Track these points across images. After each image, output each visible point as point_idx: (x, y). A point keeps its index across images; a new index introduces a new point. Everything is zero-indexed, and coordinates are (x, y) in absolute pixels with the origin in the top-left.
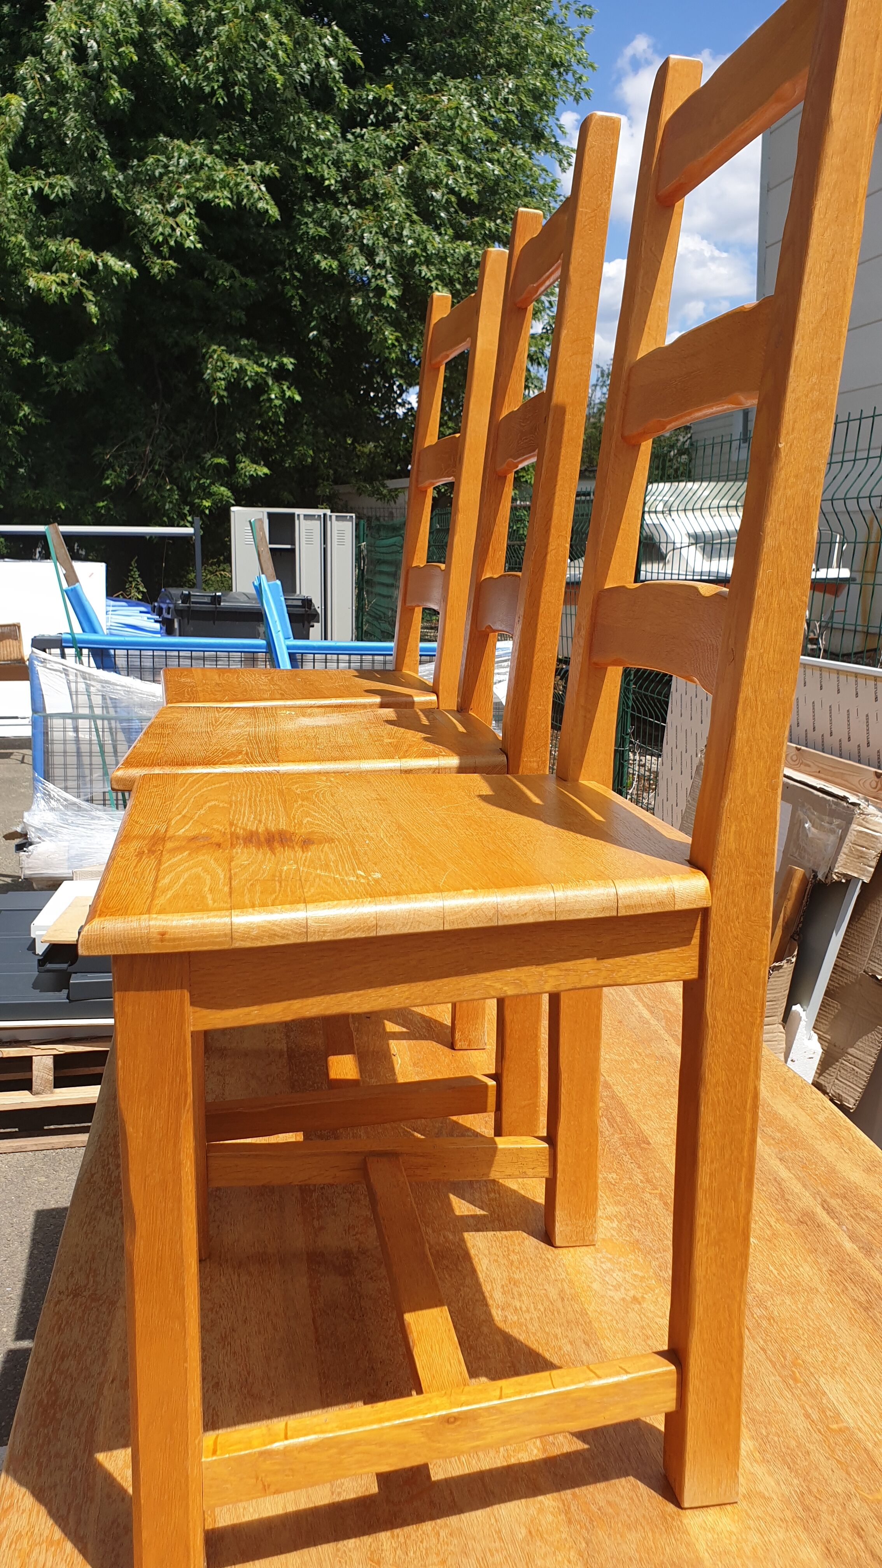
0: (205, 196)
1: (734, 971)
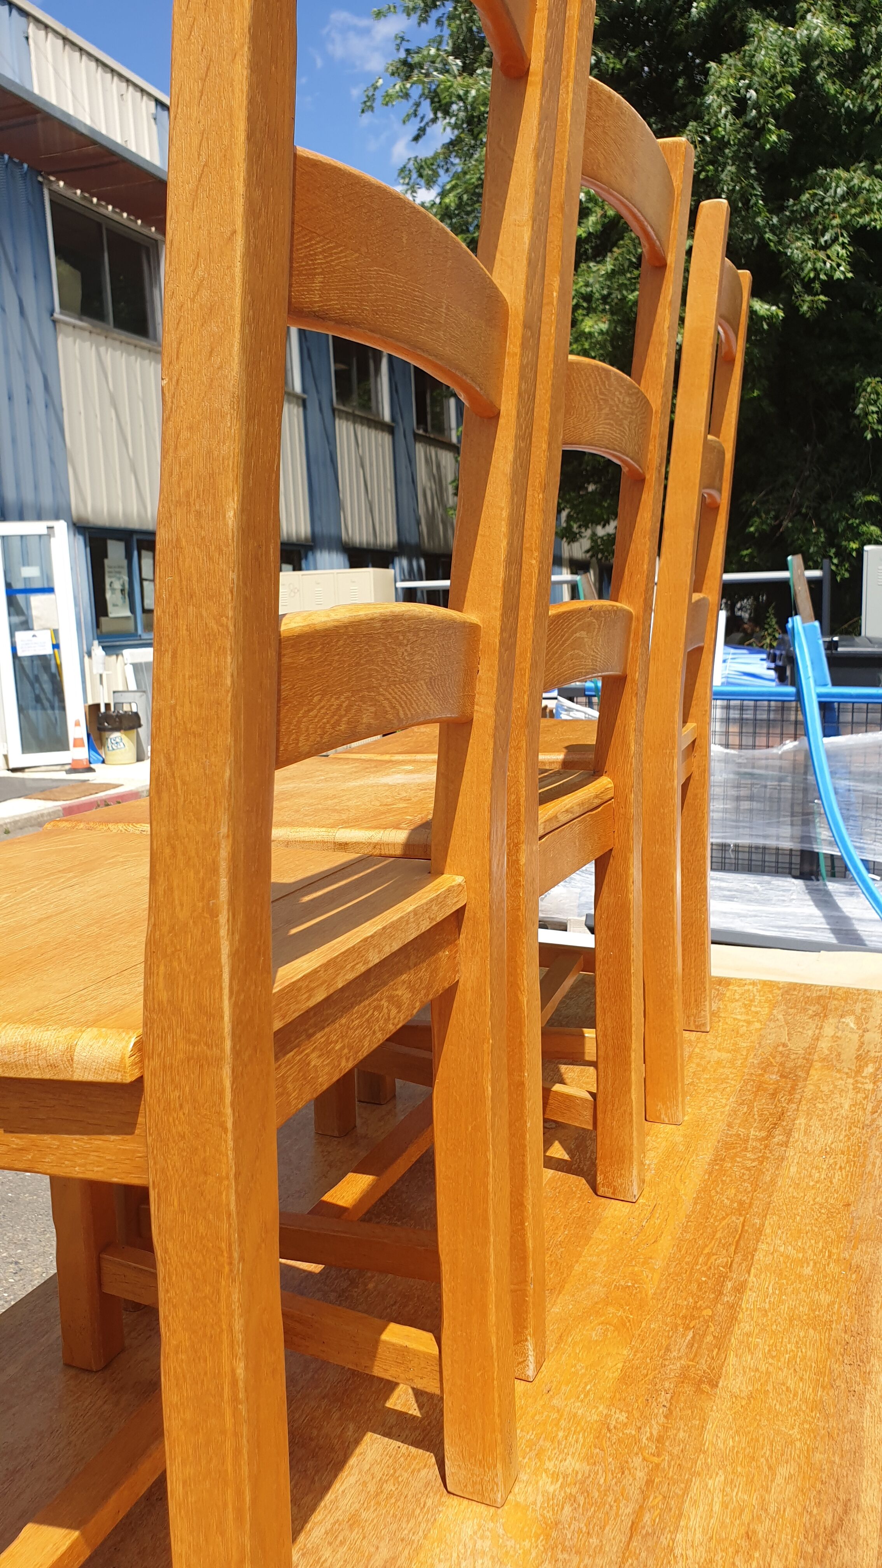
0: (861, 221)
1: (184, 1186)
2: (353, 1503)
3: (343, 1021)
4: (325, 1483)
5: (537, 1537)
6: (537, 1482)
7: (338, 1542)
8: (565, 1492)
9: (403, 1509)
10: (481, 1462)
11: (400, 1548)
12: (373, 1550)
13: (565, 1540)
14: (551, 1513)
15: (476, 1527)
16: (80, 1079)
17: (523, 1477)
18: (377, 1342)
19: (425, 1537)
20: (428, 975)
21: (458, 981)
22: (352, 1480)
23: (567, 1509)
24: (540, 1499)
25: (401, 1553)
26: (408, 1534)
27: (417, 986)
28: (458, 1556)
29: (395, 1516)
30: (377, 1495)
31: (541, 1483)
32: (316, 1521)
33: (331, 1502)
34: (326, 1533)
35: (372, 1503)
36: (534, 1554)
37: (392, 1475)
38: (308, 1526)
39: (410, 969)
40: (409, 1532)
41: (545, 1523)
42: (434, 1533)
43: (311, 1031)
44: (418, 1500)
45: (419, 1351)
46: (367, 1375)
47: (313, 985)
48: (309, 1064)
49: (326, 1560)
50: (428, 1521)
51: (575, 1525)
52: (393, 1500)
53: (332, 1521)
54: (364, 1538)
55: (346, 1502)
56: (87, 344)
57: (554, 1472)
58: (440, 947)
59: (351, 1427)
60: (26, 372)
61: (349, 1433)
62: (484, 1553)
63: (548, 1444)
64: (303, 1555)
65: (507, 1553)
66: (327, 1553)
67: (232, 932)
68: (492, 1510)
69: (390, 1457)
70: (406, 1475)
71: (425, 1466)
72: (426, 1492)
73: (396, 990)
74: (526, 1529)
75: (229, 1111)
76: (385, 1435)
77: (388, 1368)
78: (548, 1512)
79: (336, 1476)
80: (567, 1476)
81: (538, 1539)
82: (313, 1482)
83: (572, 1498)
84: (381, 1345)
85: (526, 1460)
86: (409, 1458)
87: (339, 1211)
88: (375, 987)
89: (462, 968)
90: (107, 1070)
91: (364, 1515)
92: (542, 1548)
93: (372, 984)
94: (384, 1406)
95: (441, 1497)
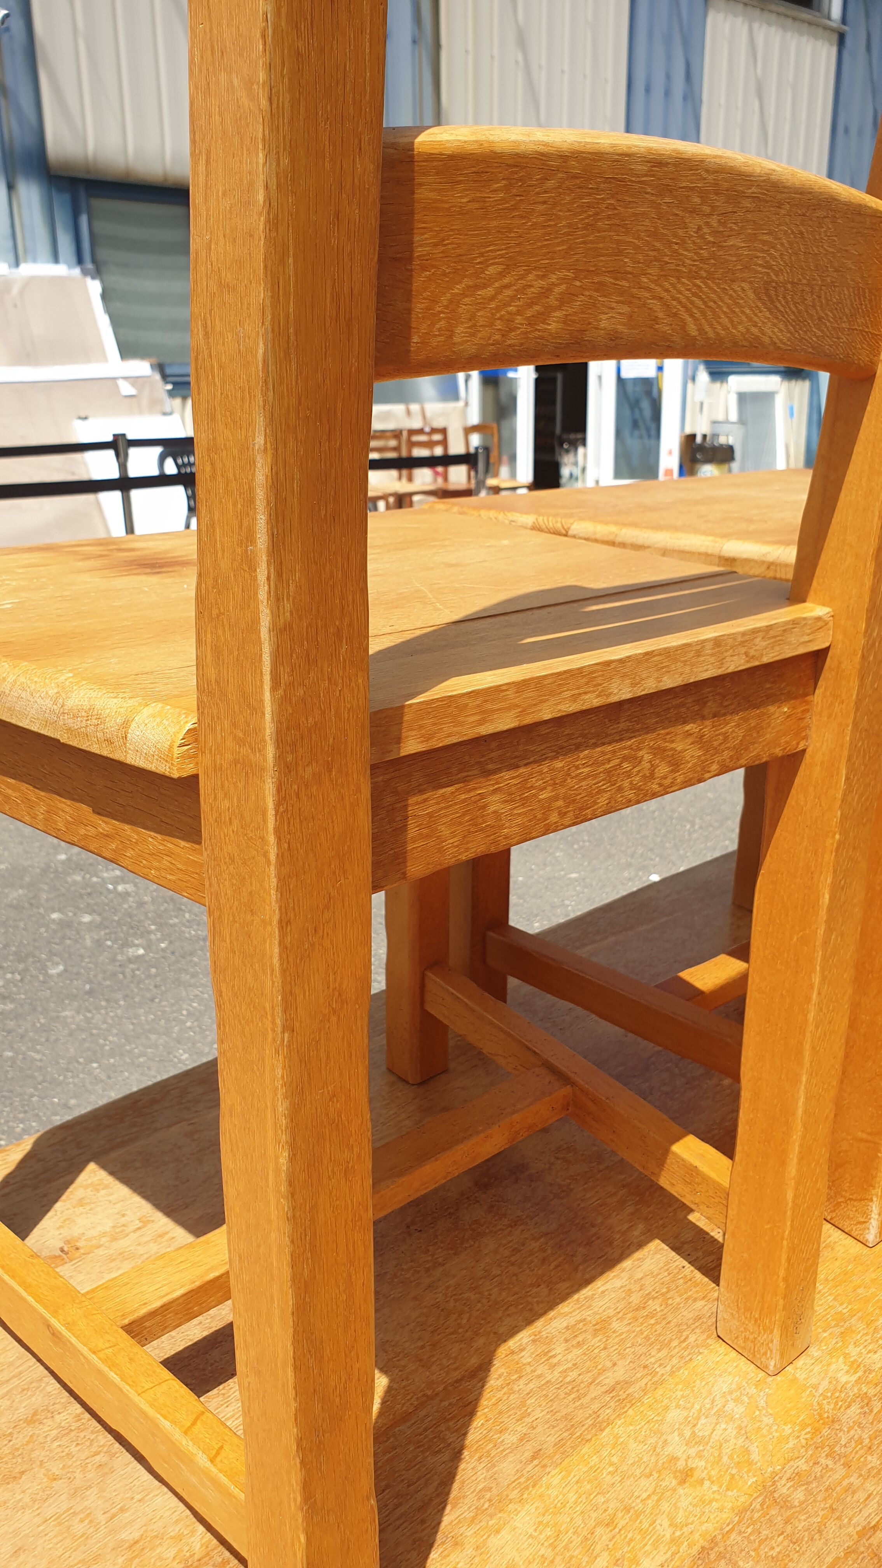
1: (234, 921)
2: (609, 1308)
3: (558, 764)
4: (587, 1276)
5: (803, 1426)
6: (829, 1364)
7: (574, 1342)
8: (860, 1389)
9: (659, 1335)
10: (756, 1320)
11: (639, 1375)
12: (609, 1364)
13: (837, 1443)
14: (832, 1406)
15: (734, 1386)
16: (133, 763)
17: (814, 1351)
18: (666, 1151)
19: (672, 1374)
20: (741, 733)
21: (804, 751)
22: (618, 1283)
23: (855, 1410)
24: (825, 1384)
25: (637, 1380)
26: (654, 1364)
27: (715, 744)
28: (701, 1409)
29: (647, 1338)
30: (637, 1310)
31: (833, 1367)
32: (562, 1311)
33: (586, 1298)
34: (567, 1328)
35: (629, 1315)
36: (790, 1445)
37: (663, 1294)
38: (552, 1314)
39: (703, 718)
40: (656, 1362)
41: (820, 1415)
42: (684, 1373)
43: (490, 767)
44: (680, 1331)
45: (709, 1178)
46: (653, 1181)
47: (489, 706)
48: (484, 807)
49: (554, 1356)
50: (682, 1357)
51: (856, 1432)
52: (652, 1321)
53: (578, 1318)
54: (605, 1348)
55: (601, 1303)
56: (739, 20)
57: (855, 1360)
58: (773, 698)
59: (641, 1227)
60: (669, 57)
61: (636, 1233)
62: (732, 1419)
63: (861, 1326)
64: (534, 1341)
65: (759, 1429)
66: (559, 1349)
67: (277, 599)
68: (762, 1374)
69: (669, 1274)
70: (678, 1300)
71: (704, 1298)
72: (693, 1326)
73: (673, 742)
74: (793, 1413)
75: (272, 839)
76: (674, 1249)
77: (675, 1183)
78: (829, 1403)
79: (602, 1273)
80: (871, 1371)
81: (803, 1429)
82: (576, 1269)
83: (866, 1400)
84: (670, 1156)
85: (825, 1335)
86: (690, 1283)
87: (693, 994)
88: (627, 731)
89: (813, 734)
90: (156, 757)
91: (615, 1325)
92: (804, 1442)
93: (622, 726)
94: (685, 1217)
95: (708, 1337)
